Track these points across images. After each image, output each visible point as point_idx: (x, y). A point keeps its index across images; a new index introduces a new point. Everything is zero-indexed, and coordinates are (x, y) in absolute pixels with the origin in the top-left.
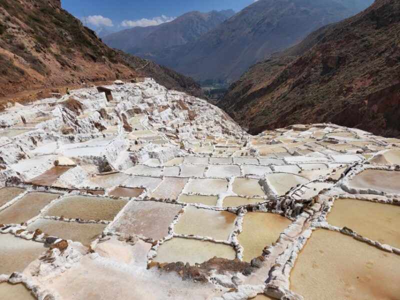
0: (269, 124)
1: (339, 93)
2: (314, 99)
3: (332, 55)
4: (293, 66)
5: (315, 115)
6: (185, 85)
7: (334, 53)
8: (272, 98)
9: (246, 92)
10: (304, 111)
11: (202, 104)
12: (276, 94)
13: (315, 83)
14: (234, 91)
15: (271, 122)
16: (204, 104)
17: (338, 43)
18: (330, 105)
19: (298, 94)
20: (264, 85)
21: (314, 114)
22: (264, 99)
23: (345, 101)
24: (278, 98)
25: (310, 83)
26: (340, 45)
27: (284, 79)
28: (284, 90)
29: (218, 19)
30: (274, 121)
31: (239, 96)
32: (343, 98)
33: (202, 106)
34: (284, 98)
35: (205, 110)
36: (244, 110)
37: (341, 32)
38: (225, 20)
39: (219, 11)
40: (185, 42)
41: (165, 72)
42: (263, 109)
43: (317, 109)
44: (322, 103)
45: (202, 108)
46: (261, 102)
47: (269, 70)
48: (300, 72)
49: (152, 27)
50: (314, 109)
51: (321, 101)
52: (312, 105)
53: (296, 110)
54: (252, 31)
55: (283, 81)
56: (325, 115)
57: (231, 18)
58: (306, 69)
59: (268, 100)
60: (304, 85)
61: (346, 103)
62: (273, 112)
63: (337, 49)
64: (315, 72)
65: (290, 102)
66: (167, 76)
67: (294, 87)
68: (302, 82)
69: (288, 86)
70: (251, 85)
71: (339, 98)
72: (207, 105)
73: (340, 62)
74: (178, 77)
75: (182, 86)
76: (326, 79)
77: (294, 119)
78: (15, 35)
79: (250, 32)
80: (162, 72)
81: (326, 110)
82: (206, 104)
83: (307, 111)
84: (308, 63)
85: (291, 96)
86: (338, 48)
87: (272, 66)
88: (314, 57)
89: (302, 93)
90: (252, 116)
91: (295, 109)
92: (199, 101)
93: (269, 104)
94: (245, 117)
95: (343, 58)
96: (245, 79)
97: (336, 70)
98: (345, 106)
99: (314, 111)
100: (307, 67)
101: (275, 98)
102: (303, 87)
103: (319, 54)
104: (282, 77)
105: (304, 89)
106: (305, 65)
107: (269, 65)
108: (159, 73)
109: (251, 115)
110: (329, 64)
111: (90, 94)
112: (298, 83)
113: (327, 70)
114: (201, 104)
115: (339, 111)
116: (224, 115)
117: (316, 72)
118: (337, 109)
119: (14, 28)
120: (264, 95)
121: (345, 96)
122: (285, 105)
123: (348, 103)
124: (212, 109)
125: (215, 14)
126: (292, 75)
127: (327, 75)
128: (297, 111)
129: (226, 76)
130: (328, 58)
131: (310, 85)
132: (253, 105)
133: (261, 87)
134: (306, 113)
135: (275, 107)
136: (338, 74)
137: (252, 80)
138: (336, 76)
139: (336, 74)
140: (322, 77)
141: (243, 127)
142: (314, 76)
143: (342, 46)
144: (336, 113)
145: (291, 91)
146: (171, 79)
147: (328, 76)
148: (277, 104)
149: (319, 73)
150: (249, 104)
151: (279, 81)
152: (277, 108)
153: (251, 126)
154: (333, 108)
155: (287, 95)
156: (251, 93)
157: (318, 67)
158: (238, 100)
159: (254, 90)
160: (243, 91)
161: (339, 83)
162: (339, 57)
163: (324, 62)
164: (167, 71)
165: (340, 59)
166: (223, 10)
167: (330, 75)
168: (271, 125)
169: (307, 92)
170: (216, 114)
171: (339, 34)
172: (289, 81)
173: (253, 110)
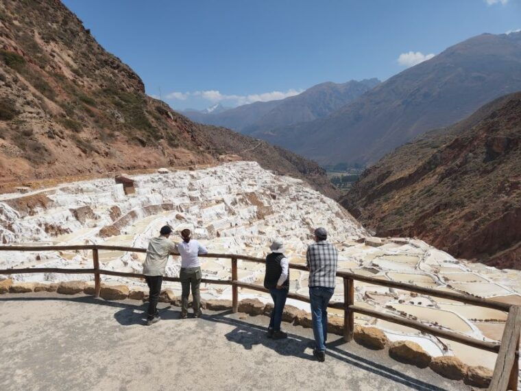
0: (403, 227)
1: (501, 190)
2: (465, 197)
3: (498, 136)
4: (445, 150)
5: (463, 219)
6: (305, 169)
7: (502, 134)
8: (413, 192)
9: (382, 181)
10: (450, 212)
11: (311, 196)
12: (419, 187)
13: (473, 174)
14: (366, 180)
15: (406, 226)
16: (313, 196)
17: (510, 120)
18: (486, 206)
19: (448, 187)
20: (406, 173)
21: (461, 218)
22: (402, 193)
23: (507, 203)
24: (421, 191)
25: (465, 173)
26: (512, 123)
27: (433, 166)
28: (430, 180)
29: (358, 90)
30: (411, 224)
31: (373, 186)
32: (506, 197)
33: (311, 198)
34: (429, 192)
35: (314, 203)
36: (373, 206)
37: (517, 105)
38: (366, 90)
39: (359, 81)
40: (313, 118)
41: (280, 154)
42: (399, 206)
43: (467, 210)
44: (475, 203)
45: (309, 201)
46: (397, 197)
47: (417, 154)
48: (454, 157)
49: (275, 102)
50: (463, 210)
51: (474, 200)
52: (461, 205)
53: (439, 211)
54: (403, 103)
55: (430, 170)
56: (476, 220)
57: (375, 88)
58: (463, 155)
59: (408, 194)
60: (457, 176)
61: (508, 204)
62: (411, 212)
63: (507, 128)
64: (474, 158)
65: (436, 199)
66: (283, 159)
67: (443, 178)
68: (455, 172)
69: (435, 177)
70: (389, 173)
71: (498, 198)
72: (318, 198)
73: (511, 146)
74: (297, 161)
75: (300, 171)
76: (490, 168)
77: (435, 223)
78: (28, 120)
79: (399, 105)
80: (276, 154)
81: (479, 213)
82: (316, 196)
83: (453, 214)
84: (466, 146)
85: (438, 190)
86: (509, 127)
87: (421, 148)
88: (475, 138)
89: (454, 187)
90: (383, 215)
91: (438, 209)
92: (307, 192)
93: (408, 200)
94: (373, 215)
95: (513, 140)
96: (383, 164)
97: (504, 156)
98: (506, 210)
99: (463, 213)
100: (465, 151)
101: (417, 192)
102: (455, 179)
103: (483, 134)
104: (429, 163)
105: (456, 181)
106: (462, 148)
107: (417, 147)
108: (273, 155)
109: (382, 213)
110: (495, 148)
111: (97, 186)
112: (449, 173)
113: (491, 156)
114: (309, 195)
115: (498, 215)
116: (340, 211)
117: (477, 159)
118: (495, 213)
119: (31, 113)
120: (404, 186)
121: (508, 194)
122: (429, 203)
123: (511, 206)
124: (324, 202)
125: (353, 84)
126: (444, 161)
127: (491, 162)
128: (440, 213)
129: (365, 159)
130: (493, 140)
131: (466, 176)
132: (386, 200)
133: (402, 176)
134: (452, 216)
135: (416, 204)
136: (506, 162)
137: (392, 166)
138: (503, 165)
139: (504, 162)
140: (484, 165)
141: (369, 230)
142: (471, 164)
143: (515, 124)
144: (494, 219)
145: (440, 182)
146: (287, 163)
147: (493, 164)
148: (417, 200)
149: (479, 160)
150: (382, 198)
151: (425, 168)
152: (418, 206)
153: (379, 228)
154: (490, 212)
155: (432, 188)
156: (387, 184)
157: (478, 151)
158: (370, 192)
159: (392, 178)
160: (378, 179)
161: (503, 176)
162: (507, 138)
163: (489, 145)
164: (283, 153)
165: (509, 141)
166: (364, 80)
167: (496, 163)
168: (406, 229)
169: (460, 186)
170: (328, 210)
171: (513, 108)
172: (438, 170)
173: (385, 206)
